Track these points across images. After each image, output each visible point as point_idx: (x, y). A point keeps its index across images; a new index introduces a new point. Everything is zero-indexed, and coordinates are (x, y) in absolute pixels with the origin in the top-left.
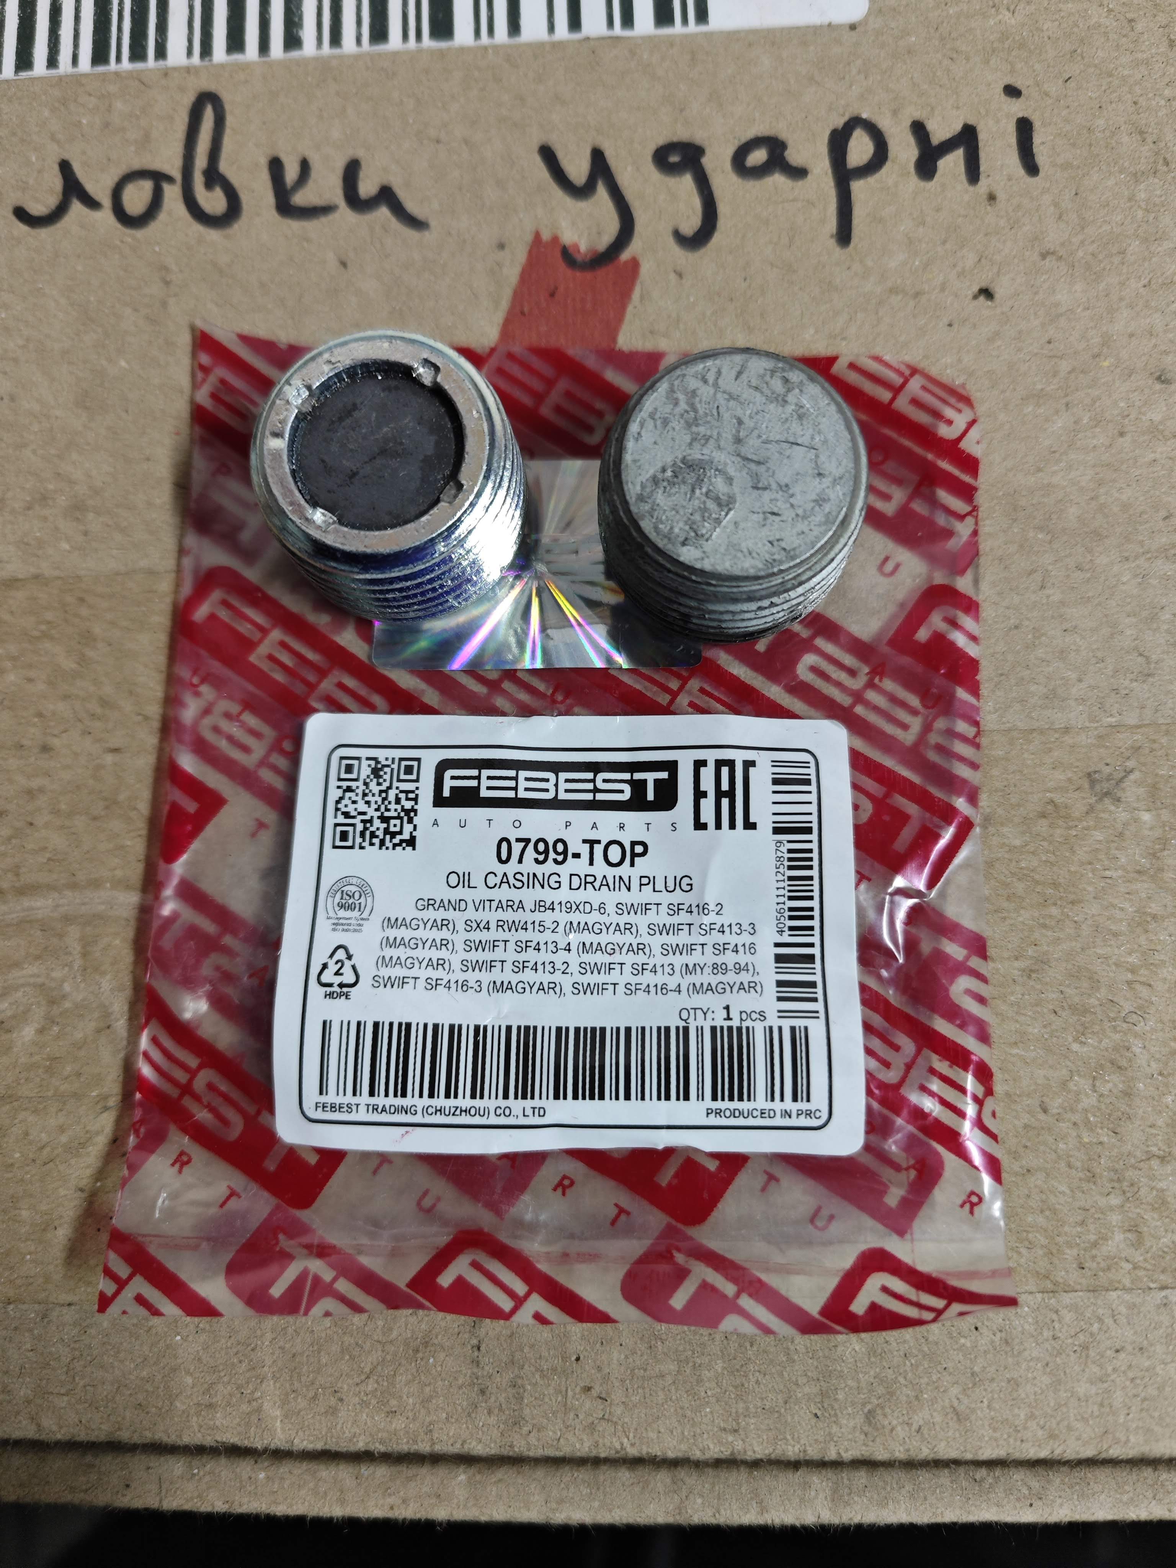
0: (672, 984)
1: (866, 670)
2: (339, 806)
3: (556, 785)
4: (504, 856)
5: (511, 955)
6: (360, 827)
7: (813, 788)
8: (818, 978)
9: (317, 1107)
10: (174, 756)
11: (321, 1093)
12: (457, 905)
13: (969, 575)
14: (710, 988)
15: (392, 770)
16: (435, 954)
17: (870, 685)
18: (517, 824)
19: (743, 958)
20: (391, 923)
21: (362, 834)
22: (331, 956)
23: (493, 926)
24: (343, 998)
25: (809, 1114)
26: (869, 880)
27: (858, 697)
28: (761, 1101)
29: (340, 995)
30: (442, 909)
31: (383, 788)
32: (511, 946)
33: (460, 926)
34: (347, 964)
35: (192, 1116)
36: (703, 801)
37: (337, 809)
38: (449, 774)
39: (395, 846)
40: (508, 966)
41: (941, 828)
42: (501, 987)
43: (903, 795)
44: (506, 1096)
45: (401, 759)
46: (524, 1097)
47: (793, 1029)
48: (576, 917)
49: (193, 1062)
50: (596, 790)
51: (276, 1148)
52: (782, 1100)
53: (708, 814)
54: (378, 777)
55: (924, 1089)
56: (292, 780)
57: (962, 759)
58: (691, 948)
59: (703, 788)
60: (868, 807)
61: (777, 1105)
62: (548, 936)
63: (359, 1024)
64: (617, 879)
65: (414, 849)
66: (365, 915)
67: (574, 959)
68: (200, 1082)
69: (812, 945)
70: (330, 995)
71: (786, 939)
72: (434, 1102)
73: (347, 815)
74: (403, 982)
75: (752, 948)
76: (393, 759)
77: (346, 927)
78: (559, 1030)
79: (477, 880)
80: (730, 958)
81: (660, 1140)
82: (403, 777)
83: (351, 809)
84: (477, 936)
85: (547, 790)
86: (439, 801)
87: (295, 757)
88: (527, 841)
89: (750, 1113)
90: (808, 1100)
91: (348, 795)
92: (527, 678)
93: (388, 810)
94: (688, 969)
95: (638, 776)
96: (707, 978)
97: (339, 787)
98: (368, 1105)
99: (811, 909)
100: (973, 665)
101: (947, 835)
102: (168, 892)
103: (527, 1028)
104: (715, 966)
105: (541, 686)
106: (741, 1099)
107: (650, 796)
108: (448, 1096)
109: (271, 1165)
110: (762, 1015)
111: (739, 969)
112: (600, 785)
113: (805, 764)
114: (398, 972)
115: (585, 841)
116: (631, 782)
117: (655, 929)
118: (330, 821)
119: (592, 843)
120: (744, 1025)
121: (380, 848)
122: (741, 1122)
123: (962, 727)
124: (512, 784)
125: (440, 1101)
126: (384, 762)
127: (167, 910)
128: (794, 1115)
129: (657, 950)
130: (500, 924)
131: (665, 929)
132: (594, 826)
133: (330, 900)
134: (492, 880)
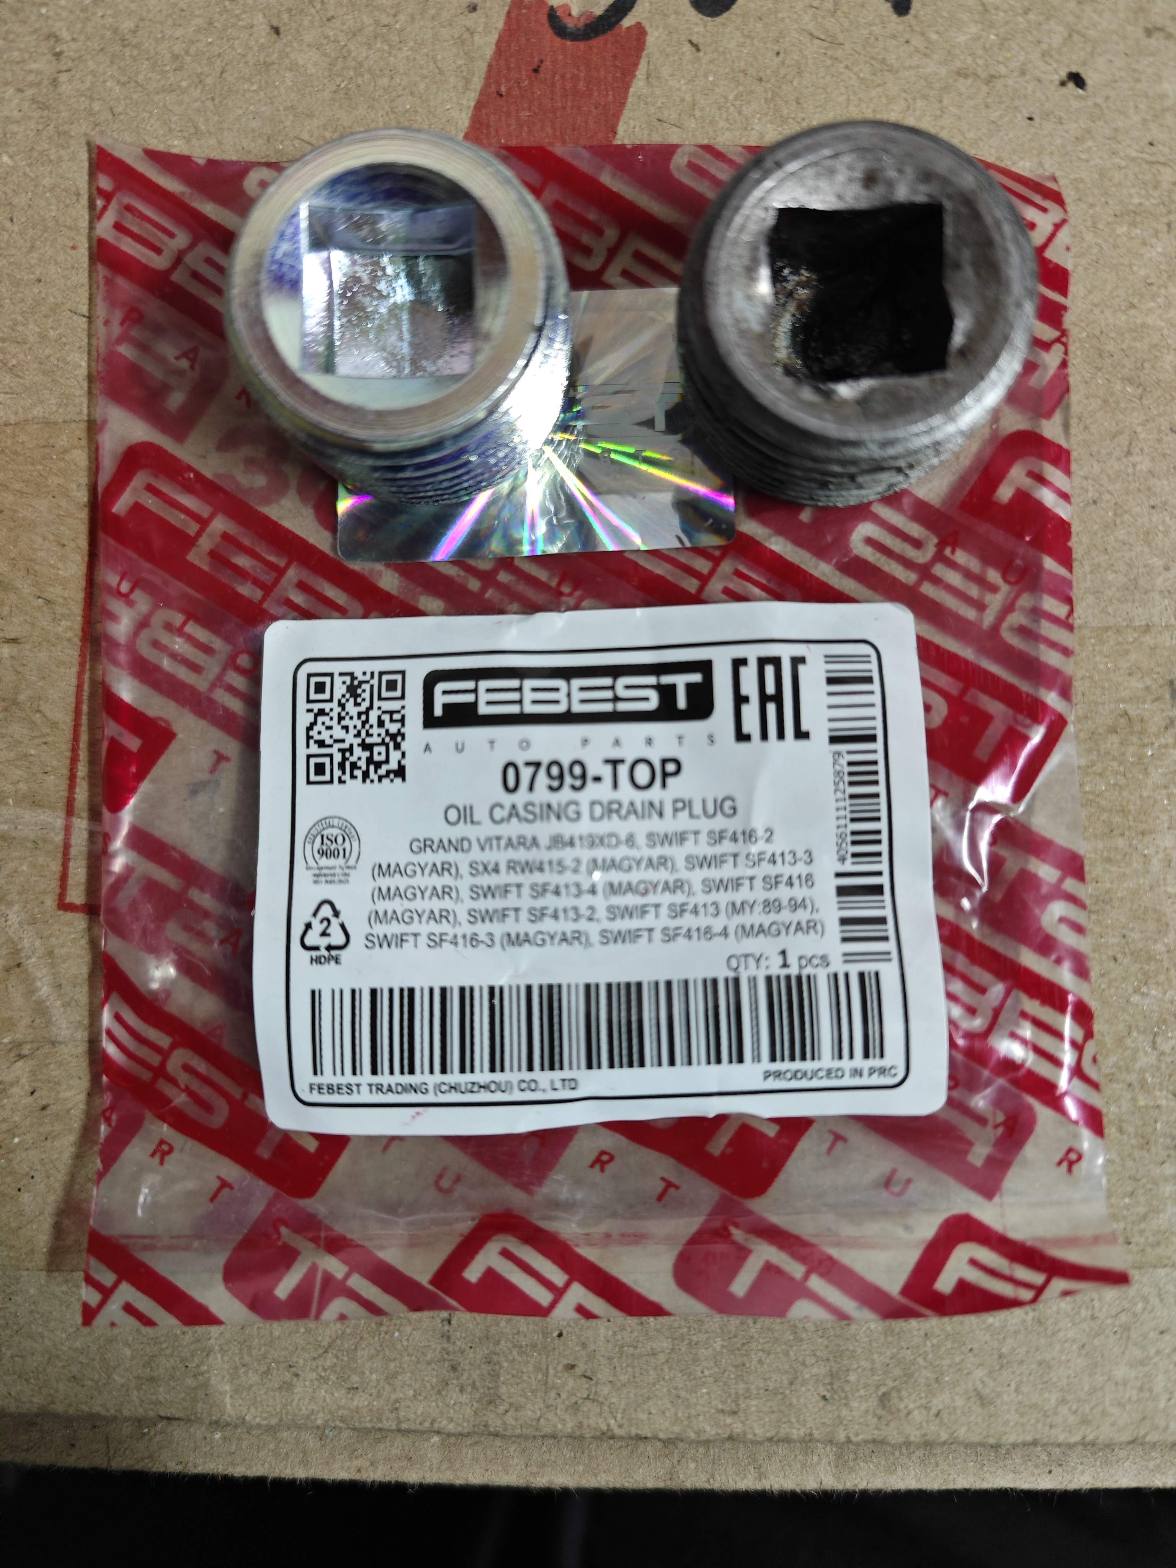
0: (717, 926)
1: (935, 540)
2: (311, 733)
3: (569, 695)
4: (511, 783)
5: (526, 902)
6: (338, 758)
7: (876, 686)
8: (888, 913)
9: (311, 1089)
10: (108, 679)
11: (315, 1073)
12: (459, 845)
13: (1057, 417)
14: (761, 930)
15: (372, 687)
16: (436, 905)
17: (939, 557)
18: (525, 744)
19: (799, 892)
20: (381, 870)
21: (342, 766)
22: (315, 914)
23: (503, 867)
24: (333, 963)
25: (883, 1071)
26: (946, 794)
27: (925, 572)
28: (826, 1060)
29: (328, 960)
30: (441, 851)
31: (363, 708)
32: (526, 891)
33: (464, 869)
34: (334, 921)
35: (169, 1101)
36: (745, 708)
37: (309, 738)
38: (440, 687)
39: (380, 778)
40: (524, 915)
41: (1028, 727)
42: (516, 940)
43: (984, 690)
44: (530, 1068)
45: (381, 674)
46: (552, 1068)
47: (862, 976)
48: (601, 853)
49: (164, 1041)
50: (616, 699)
51: (269, 1134)
52: (851, 1057)
53: (751, 724)
54: (355, 696)
55: (1013, 1036)
56: (254, 702)
57: (1053, 645)
58: (737, 883)
59: (744, 691)
60: (941, 708)
61: (846, 1064)
62: (569, 877)
63: (353, 992)
64: (647, 805)
65: (404, 779)
66: (352, 862)
67: (600, 902)
68: (174, 1065)
69: (879, 874)
70: (318, 960)
71: (849, 867)
72: (447, 1078)
73: (321, 744)
74: (401, 940)
75: (809, 879)
76: (372, 674)
77: (329, 878)
78: (588, 987)
79: (481, 813)
80: (783, 893)
81: (711, 1108)
82: (385, 694)
83: (325, 736)
84: (485, 880)
85: (557, 702)
86: (430, 721)
87: (254, 674)
88: (537, 765)
89: (815, 1074)
90: (882, 1056)
91: (320, 719)
92: (528, 567)
93: (368, 734)
94: (736, 909)
95: (666, 680)
96: (757, 918)
97: (309, 711)
98: (370, 1085)
99: (878, 832)
100: (1063, 528)
101: (1037, 736)
102: (118, 843)
103: (550, 987)
104: (767, 904)
105: (542, 575)
106: (803, 1058)
107: (682, 703)
108: (463, 1070)
109: (264, 1152)
110: (825, 960)
111: (795, 905)
112: (621, 692)
113: (864, 659)
114: (393, 929)
115: (607, 761)
116: (659, 688)
117: (694, 862)
118: (302, 752)
119: (615, 763)
120: (805, 973)
121: (364, 781)
122: (804, 1084)
123: (1051, 605)
124: (515, 696)
125: (455, 1077)
126: (361, 678)
127: (118, 865)
128: (866, 1073)
129: (698, 887)
130: (512, 866)
131: (705, 862)
132: (617, 742)
133: (308, 847)
134: (498, 814)
